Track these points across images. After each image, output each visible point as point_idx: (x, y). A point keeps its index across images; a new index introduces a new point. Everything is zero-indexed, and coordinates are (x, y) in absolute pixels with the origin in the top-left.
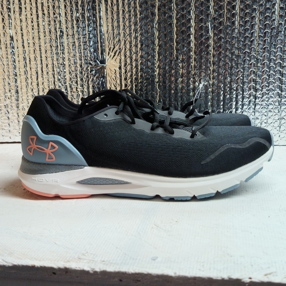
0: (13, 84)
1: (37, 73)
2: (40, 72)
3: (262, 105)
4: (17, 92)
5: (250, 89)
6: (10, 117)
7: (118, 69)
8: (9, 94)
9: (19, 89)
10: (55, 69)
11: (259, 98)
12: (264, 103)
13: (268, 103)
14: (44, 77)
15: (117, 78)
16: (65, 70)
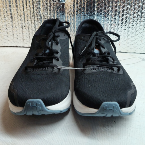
0: (9, 12)
1: (23, 6)
2: (25, 6)
4: (12, 17)
6: (8, 32)
7: (72, 6)
8: (7, 19)
9: (13, 15)
10: (34, 4)
14: (28, 9)
15: (72, 11)
16: (40, 5)
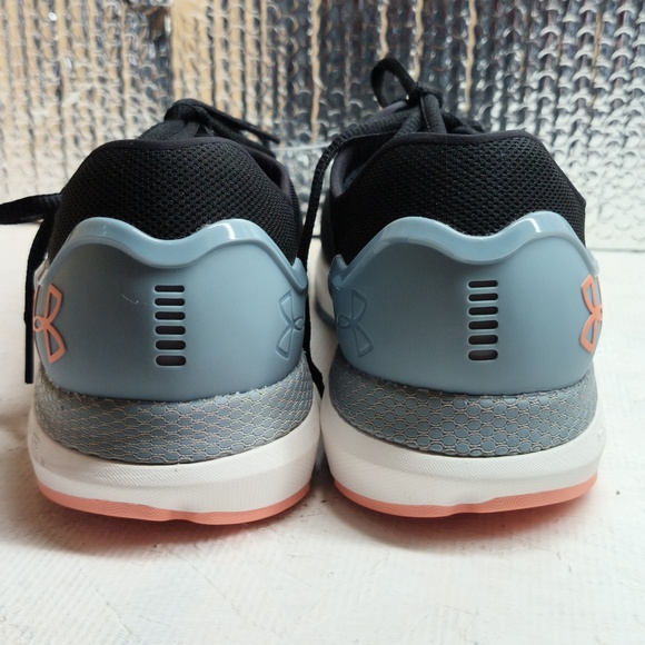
3: (607, 135)
5: (577, 88)
11: (601, 114)
12: (615, 131)
13: (627, 131)
